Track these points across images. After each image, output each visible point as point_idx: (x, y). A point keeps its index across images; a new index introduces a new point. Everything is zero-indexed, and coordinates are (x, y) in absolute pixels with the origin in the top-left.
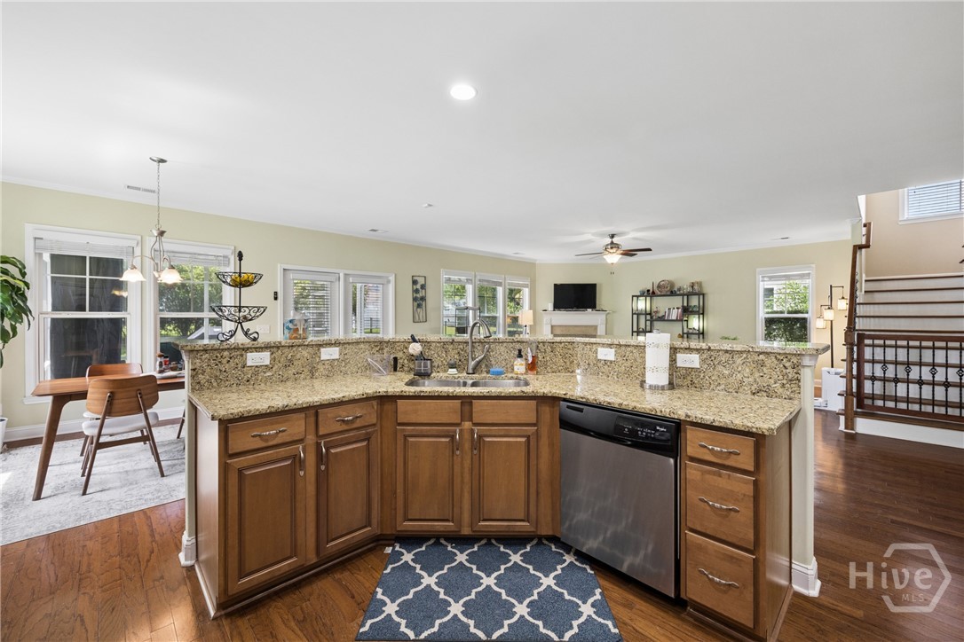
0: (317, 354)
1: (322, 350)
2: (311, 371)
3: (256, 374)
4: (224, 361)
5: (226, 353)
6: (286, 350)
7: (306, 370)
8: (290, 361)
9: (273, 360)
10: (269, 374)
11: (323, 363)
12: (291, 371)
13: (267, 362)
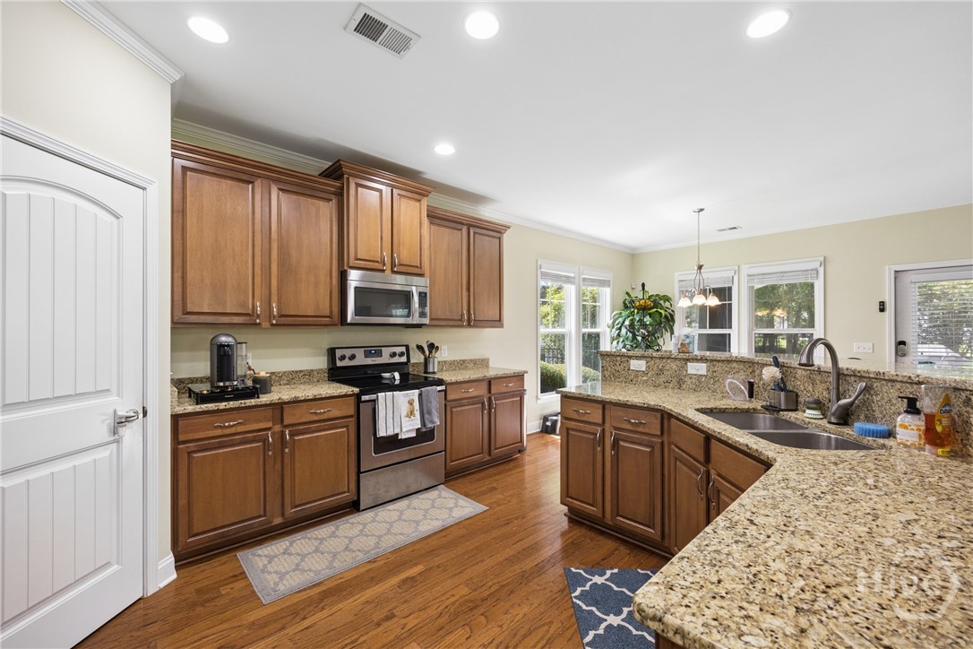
0: (684, 367)
1: (689, 364)
2: (679, 383)
3: (636, 376)
4: (618, 364)
5: (618, 358)
6: (658, 361)
7: (674, 381)
8: (661, 370)
9: (649, 367)
10: (645, 378)
11: (691, 377)
12: (662, 379)
13: (644, 369)
